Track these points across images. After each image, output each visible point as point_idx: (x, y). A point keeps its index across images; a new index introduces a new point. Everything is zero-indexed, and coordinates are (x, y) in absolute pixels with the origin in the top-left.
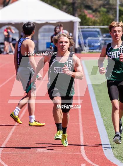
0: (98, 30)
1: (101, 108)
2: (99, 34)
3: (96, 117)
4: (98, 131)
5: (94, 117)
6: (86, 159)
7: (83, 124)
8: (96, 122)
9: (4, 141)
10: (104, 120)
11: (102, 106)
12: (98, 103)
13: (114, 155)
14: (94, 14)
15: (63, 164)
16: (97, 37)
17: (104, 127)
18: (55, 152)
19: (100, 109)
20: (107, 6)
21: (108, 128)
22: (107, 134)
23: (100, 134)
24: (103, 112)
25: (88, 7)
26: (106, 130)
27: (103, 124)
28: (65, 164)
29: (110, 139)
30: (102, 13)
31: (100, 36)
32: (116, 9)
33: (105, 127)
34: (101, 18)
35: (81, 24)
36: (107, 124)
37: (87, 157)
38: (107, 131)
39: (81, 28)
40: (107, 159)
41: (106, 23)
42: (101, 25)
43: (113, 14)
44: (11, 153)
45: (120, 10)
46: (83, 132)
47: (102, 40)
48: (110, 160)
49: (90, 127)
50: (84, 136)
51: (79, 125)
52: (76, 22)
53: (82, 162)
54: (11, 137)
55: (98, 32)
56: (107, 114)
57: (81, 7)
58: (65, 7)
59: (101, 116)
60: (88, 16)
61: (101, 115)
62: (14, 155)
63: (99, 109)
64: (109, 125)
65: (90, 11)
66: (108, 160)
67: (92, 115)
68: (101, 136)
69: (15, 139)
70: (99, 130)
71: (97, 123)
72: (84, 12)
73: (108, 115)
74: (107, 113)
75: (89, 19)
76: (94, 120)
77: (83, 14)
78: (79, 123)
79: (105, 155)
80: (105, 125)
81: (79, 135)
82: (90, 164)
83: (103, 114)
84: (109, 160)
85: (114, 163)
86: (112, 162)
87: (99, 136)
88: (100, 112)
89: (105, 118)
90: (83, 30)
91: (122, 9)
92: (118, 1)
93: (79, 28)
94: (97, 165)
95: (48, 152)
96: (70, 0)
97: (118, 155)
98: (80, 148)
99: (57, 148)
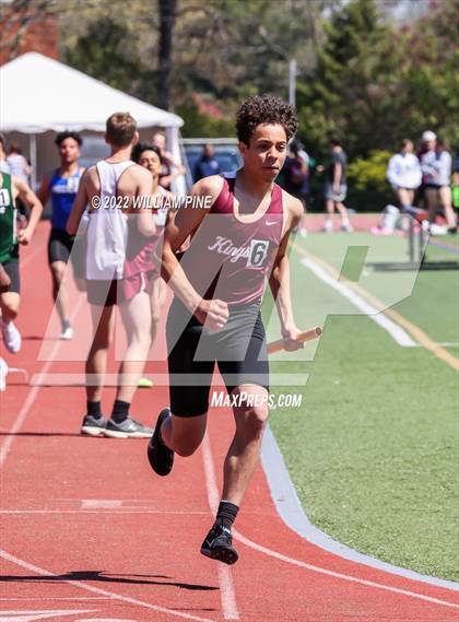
13: (306, 518)
14: (219, 102)
15: (162, 544)
18: (135, 510)
20: (258, 81)
21: (283, 437)
22: (281, 455)
25: (205, 85)
26: (278, 442)
28: (166, 543)
29: (290, 469)
32: (287, 88)
33: (274, 434)
35: (184, 132)
36: (277, 427)
38: (280, 446)
39: (185, 145)
40: (287, 528)
44: (6, 512)
45: (298, 93)
48: (299, 533)
52: (170, 128)
55: (233, 157)
57: (183, 85)
58: (135, 84)
60: (203, 109)
62: (17, 519)
64: (285, 428)
65: (209, 96)
66: (291, 531)
69: (17, 471)
72: (191, 99)
75: (204, 117)
77: (190, 104)
79: (280, 518)
84: (294, 529)
85: (309, 539)
86: (303, 536)
90: (189, 149)
91: (305, 88)
92: (293, 66)
93: (180, 146)
94: (260, 548)
95: (114, 510)
96: (151, 64)
97: (320, 517)
98: (206, 496)
99: (138, 498)
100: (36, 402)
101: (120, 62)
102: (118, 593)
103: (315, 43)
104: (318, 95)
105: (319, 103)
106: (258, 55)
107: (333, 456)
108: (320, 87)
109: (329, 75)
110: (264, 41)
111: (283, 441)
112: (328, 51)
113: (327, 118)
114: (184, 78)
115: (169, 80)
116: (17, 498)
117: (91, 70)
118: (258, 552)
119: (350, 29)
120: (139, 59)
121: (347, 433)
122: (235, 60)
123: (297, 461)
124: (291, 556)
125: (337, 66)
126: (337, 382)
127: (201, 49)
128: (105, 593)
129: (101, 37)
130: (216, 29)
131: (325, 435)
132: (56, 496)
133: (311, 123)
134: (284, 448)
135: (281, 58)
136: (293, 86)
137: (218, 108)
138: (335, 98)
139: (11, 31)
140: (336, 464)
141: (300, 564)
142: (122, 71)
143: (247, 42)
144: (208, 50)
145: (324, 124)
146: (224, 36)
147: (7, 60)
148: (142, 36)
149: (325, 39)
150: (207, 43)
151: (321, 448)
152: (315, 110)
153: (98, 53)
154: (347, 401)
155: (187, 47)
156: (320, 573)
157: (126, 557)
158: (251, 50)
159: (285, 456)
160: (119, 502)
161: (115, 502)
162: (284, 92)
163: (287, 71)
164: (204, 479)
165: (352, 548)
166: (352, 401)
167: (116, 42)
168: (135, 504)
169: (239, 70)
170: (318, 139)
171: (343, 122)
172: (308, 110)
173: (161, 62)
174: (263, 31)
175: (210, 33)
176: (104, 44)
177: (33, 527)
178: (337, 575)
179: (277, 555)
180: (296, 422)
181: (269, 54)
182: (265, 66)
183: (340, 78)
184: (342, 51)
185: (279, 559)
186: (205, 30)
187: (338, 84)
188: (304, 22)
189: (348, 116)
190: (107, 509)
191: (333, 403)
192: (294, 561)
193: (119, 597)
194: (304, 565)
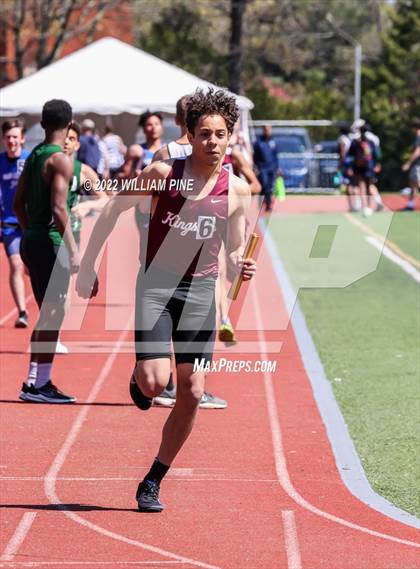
0: (302, 132)
1: (323, 350)
2: (304, 143)
3: (310, 376)
4: (320, 417)
5: (306, 376)
6: (294, 495)
7: (277, 398)
8: (311, 392)
9: (61, 445)
10: (334, 385)
11: (324, 347)
12: (314, 337)
13: (369, 485)
14: (288, 86)
15: (231, 510)
16: (298, 151)
17: (335, 404)
18: (205, 478)
19: (320, 354)
20: (324, 65)
21: (348, 408)
22: (346, 425)
23: (327, 426)
24: (331, 362)
25: (274, 69)
26: (343, 413)
27: (333, 396)
28: (235, 510)
29: (355, 439)
30: (308, 83)
31: (306, 148)
32: (352, 72)
33: (339, 405)
34: (308, 99)
35: (255, 114)
36: (343, 398)
37: (297, 491)
38: (345, 417)
39: (255, 127)
40: (352, 496)
41: (322, 112)
42: (310, 116)
43: (341, 88)
44: (82, 479)
45: (364, 77)
46: (280, 421)
47: (313, 159)
48: (362, 500)
49: (299, 407)
50: (283, 429)
51: (265, 399)
53: (282, 505)
54: (80, 434)
55: (301, 138)
56: (339, 369)
57: (252, 69)
58: (208, 68)
59: (325, 376)
60: (272, 92)
61: (325, 371)
62: (92, 486)
63: (316, 355)
64: (350, 400)
65: (278, 80)
66: (356, 498)
67: (300, 370)
68: (329, 432)
69: (93, 440)
70: (323, 415)
71: (315, 395)
72: (260, 83)
73: (345, 371)
74: (342, 366)
75: (273, 101)
76: (307, 383)
77: (259, 87)
78: (265, 393)
79: (344, 485)
80: (338, 399)
81: (269, 427)
82: (307, 510)
83: (330, 368)
84: (358, 497)
85: (372, 506)
86: (367, 503)
87: (325, 431)
88: (323, 362)
89: (336, 379)
91: (370, 73)
92: (358, 51)
93: (250, 127)
94: (325, 515)
95: (185, 477)
96: (222, 49)
97: (382, 485)
98: (274, 465)
99: (209, 466)
100: (111, 374)
101: (193, 46)
102: (189, 557)
103: (379, 29)
104: (382, 80)
105: (384, 87)
106: (326, 40)
107: (395, 425)
108: (384, 71)
109: (393, 60)
110: (330, 26)
111: (348, 412)
112: (392, 37)
113: (391, 102)
114: (254, 62)
115: (239, 64)
116: (93, 466)
117: (164, 55)
118: (322, 518)
119: (414, 15)
120: (211, 44)
121: (409, 404)
122: (302, 45)
123: (361, 431)
124: (354, 523)
125: (400, 51)
126: (399, 356)
127: (270, 34)
128: (177, 557)
129: (175, 22)
130: (285, 15)
131: (389, 407)
132: (130, 465)
133: (376, 106)
134: (348, 418)
135: (347, 43)
136: (358, 70)
137: (287, 92)
138: (399, 82)
139: (88, 17)
140: (398, 434)
141: (364, 529)
142: (194, 55)
143: (313, 28)
144: (278, 35)
145: (388, 107)
146: (292, 22)
147: (84, 45)
148: (215, 22)
149: (389, 24)
150: (277, 29)
151: (385, 419)
152: (379, 94)
153: (171, 38)
154: (409, 374)
155: (257, 33)
156: (382, 539)
157: (195, 523)
158: (318, 36)
159: (349, 425)
160: (190, 470)
161: (186, 469)
162: (349, 76)
163: (353, 56)
164: (271, 448)
165: (413, 514)
166: (414, 374)
167: (189, 27)
168: (205, 472)
169: (306, 55)
170: (382, 121)
171: (406, 105)
172: (372, 94)
173: (231, 48)
174: (329, 17)
175: (278, 19)
176: (177, 29)
177: (107, 494)
178: (398, 540)
179: (341, 521)
180: (360, 393)
181: (336, 39)
182: (332, 51)
183: (404, 63)
184: (406, 37)
185: (343, 526)
186: (275, 16)
187: (402, 68)
188: (369, 8)
189: (411, 99)
190: (178, 477)
191: (396, 375)
192: (357, 527)
193: (190, 561)
194: (367, 530)
